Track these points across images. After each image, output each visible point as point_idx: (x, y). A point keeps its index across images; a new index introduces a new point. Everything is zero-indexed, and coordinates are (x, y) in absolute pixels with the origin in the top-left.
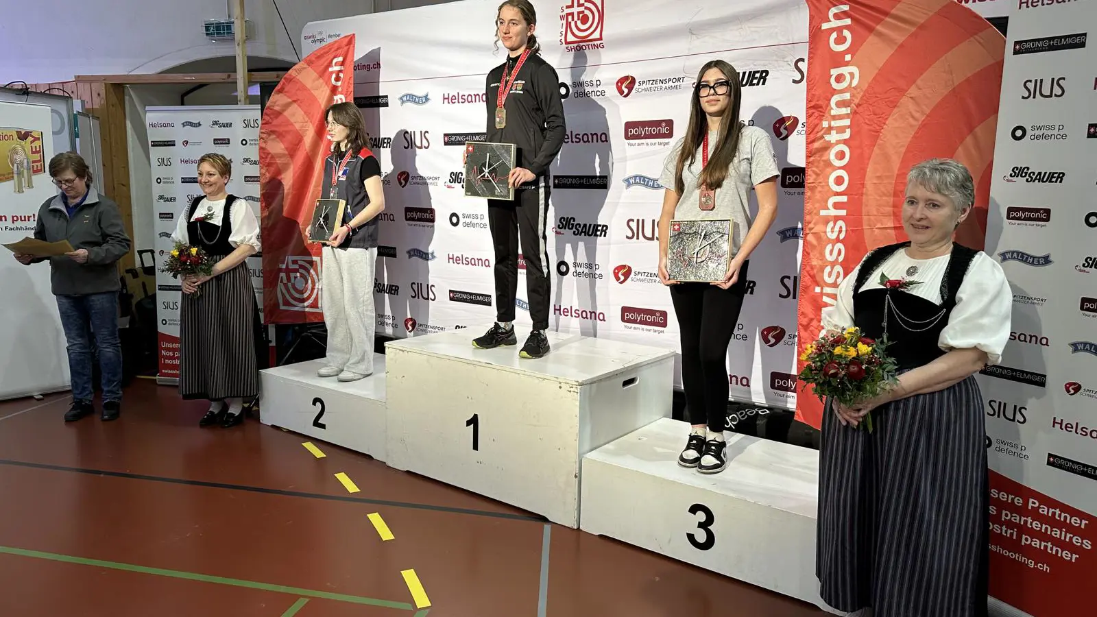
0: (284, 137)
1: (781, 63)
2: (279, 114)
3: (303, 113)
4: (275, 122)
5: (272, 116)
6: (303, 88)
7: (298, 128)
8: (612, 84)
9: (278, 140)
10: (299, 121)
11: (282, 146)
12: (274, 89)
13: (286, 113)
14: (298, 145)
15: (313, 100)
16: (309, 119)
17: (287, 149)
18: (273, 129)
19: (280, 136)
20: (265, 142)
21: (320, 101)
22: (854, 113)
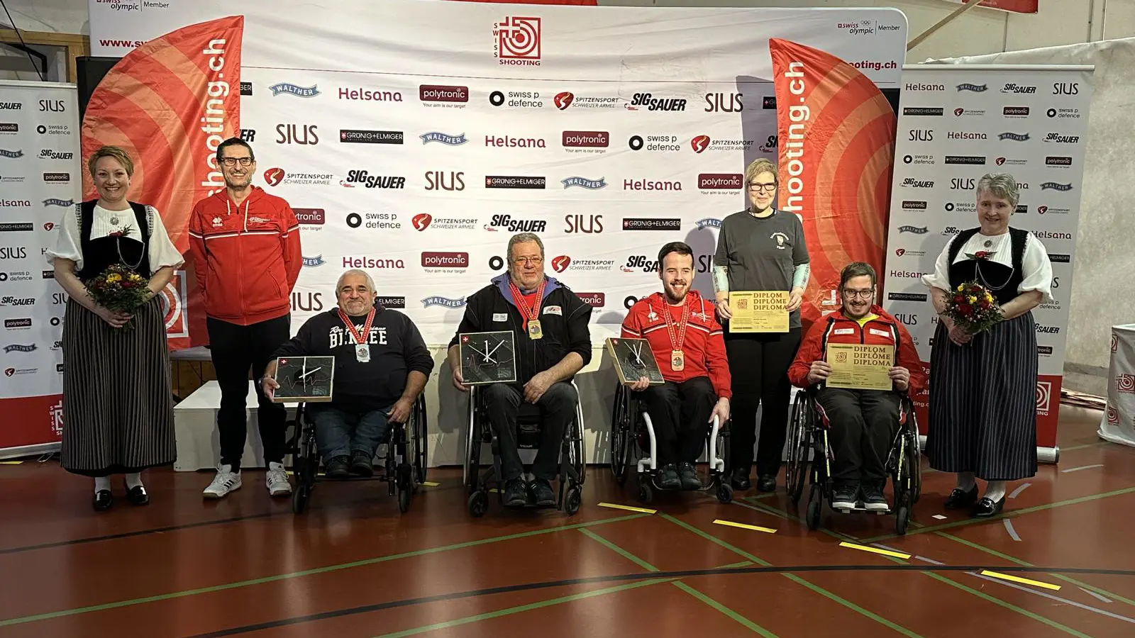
0: (128, 126)
1: (695, 95)
2: (118, 97)
3: (161, 100)
4: (111, 107)
5: (107, 100)
6: (163, 69)
7: (152, 117)
8: (550, 97)
9: (117, 129)
10: (156, 108)
11: (126, 138)
12: (111, 67)
13: (132, 98)
14: (151, 136)
15: (180, 84)
16: (171, 106)
17: (132, 140)
18: (108, 115)
19: (120, 124)
20: (92, 132)
21: (190, 87)
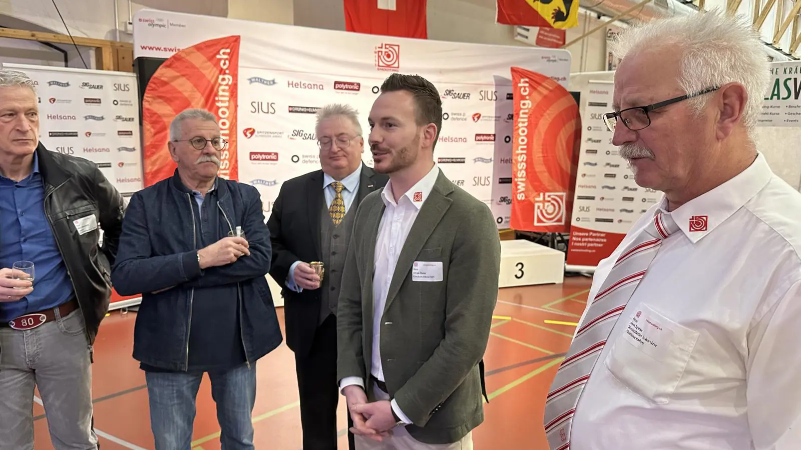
0: (172, 101)
1: (475, 91)
3: (191, 85)
7: (186, 96)
10: (188, 90)
20: (151, 105)
22: (529, 118)
